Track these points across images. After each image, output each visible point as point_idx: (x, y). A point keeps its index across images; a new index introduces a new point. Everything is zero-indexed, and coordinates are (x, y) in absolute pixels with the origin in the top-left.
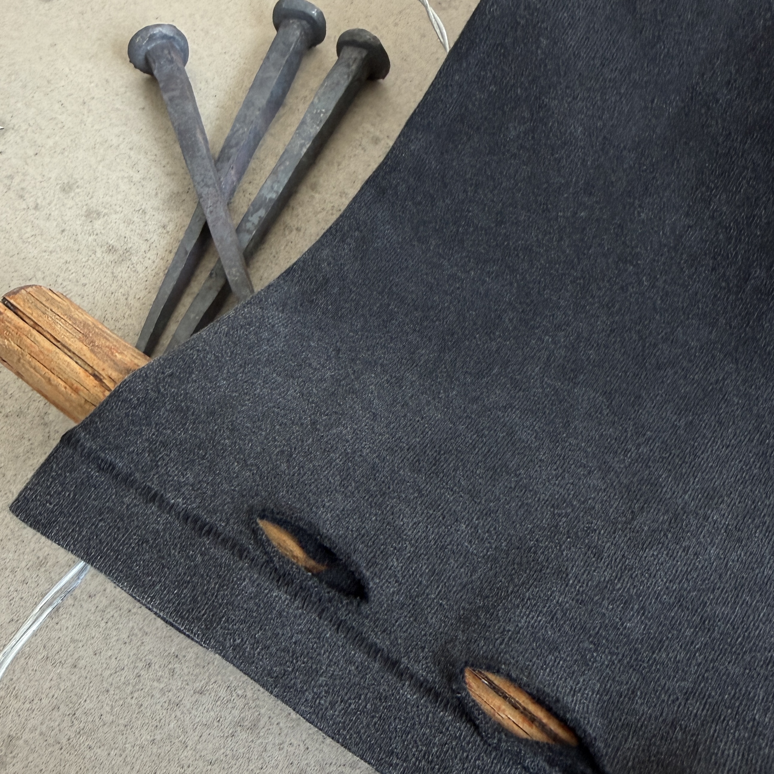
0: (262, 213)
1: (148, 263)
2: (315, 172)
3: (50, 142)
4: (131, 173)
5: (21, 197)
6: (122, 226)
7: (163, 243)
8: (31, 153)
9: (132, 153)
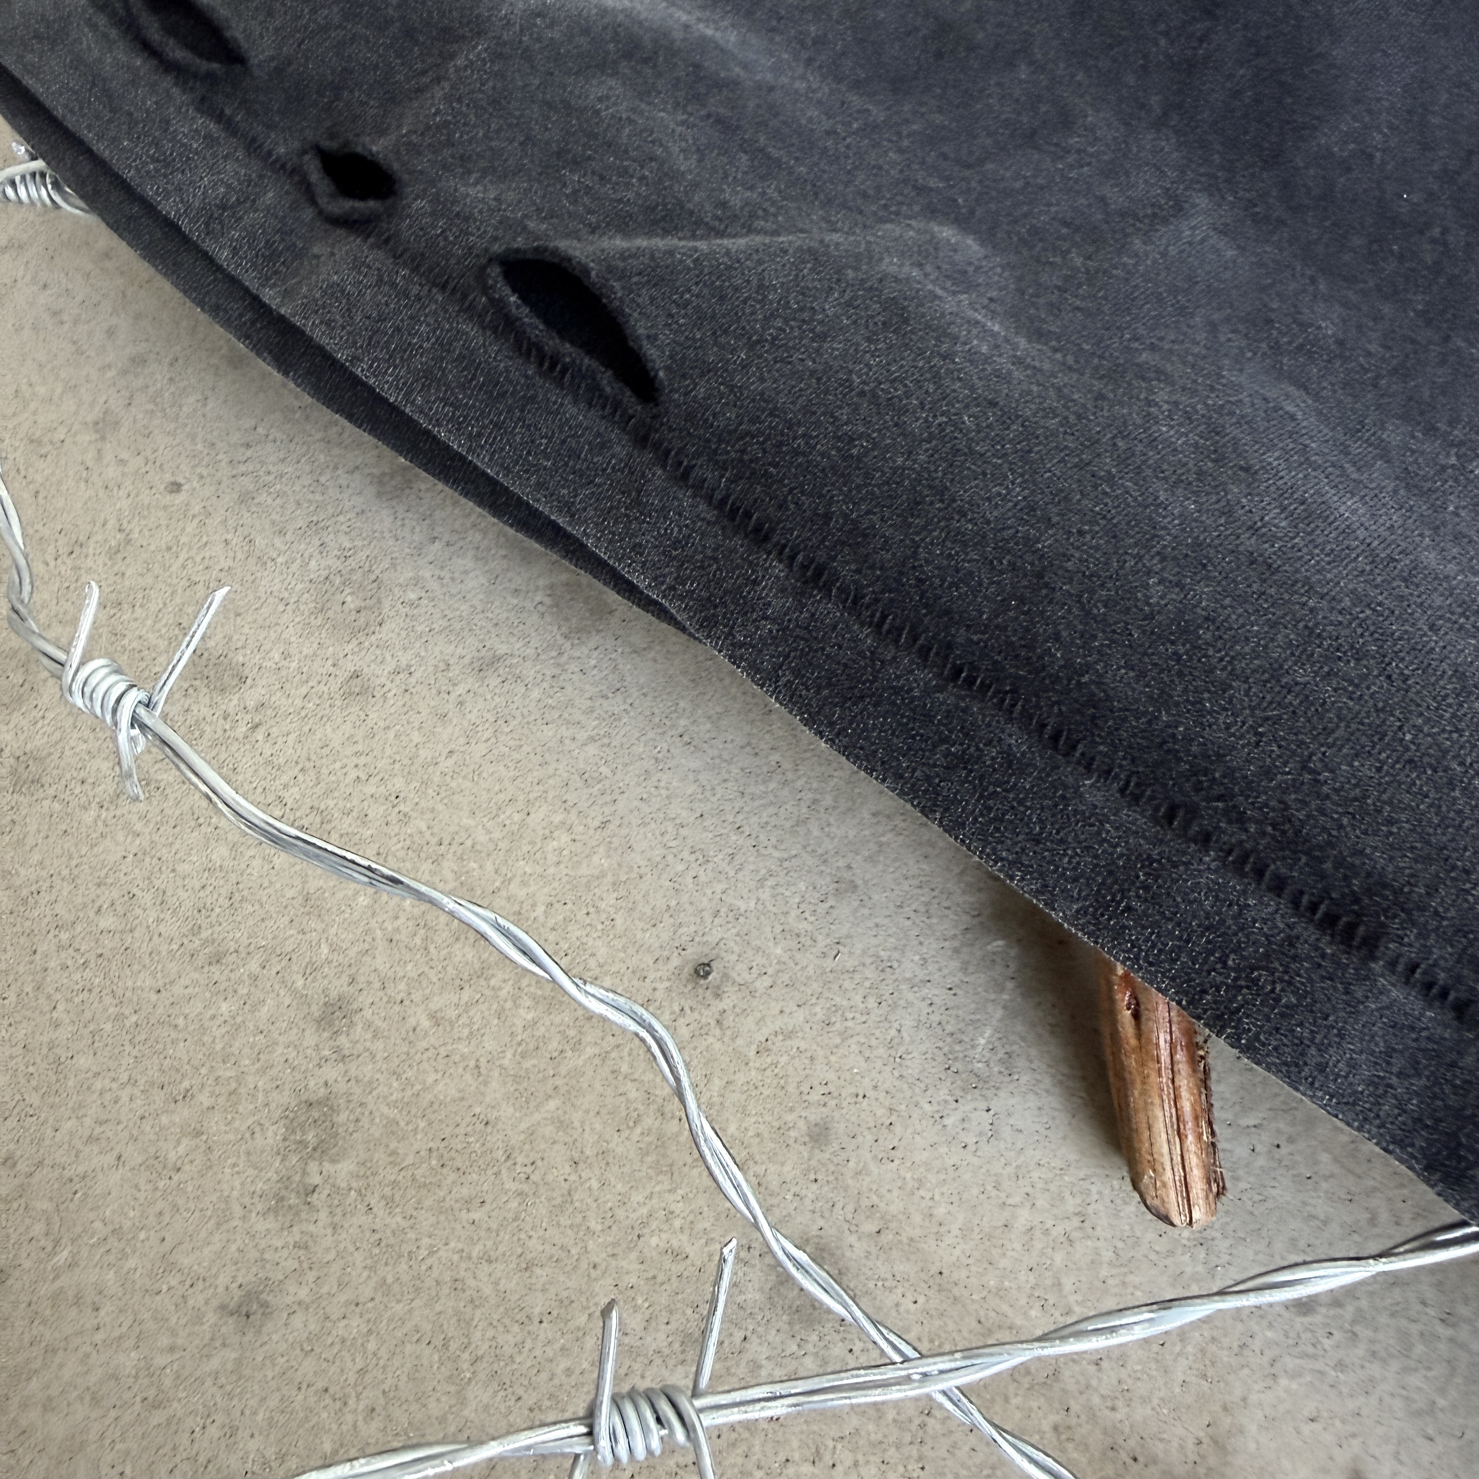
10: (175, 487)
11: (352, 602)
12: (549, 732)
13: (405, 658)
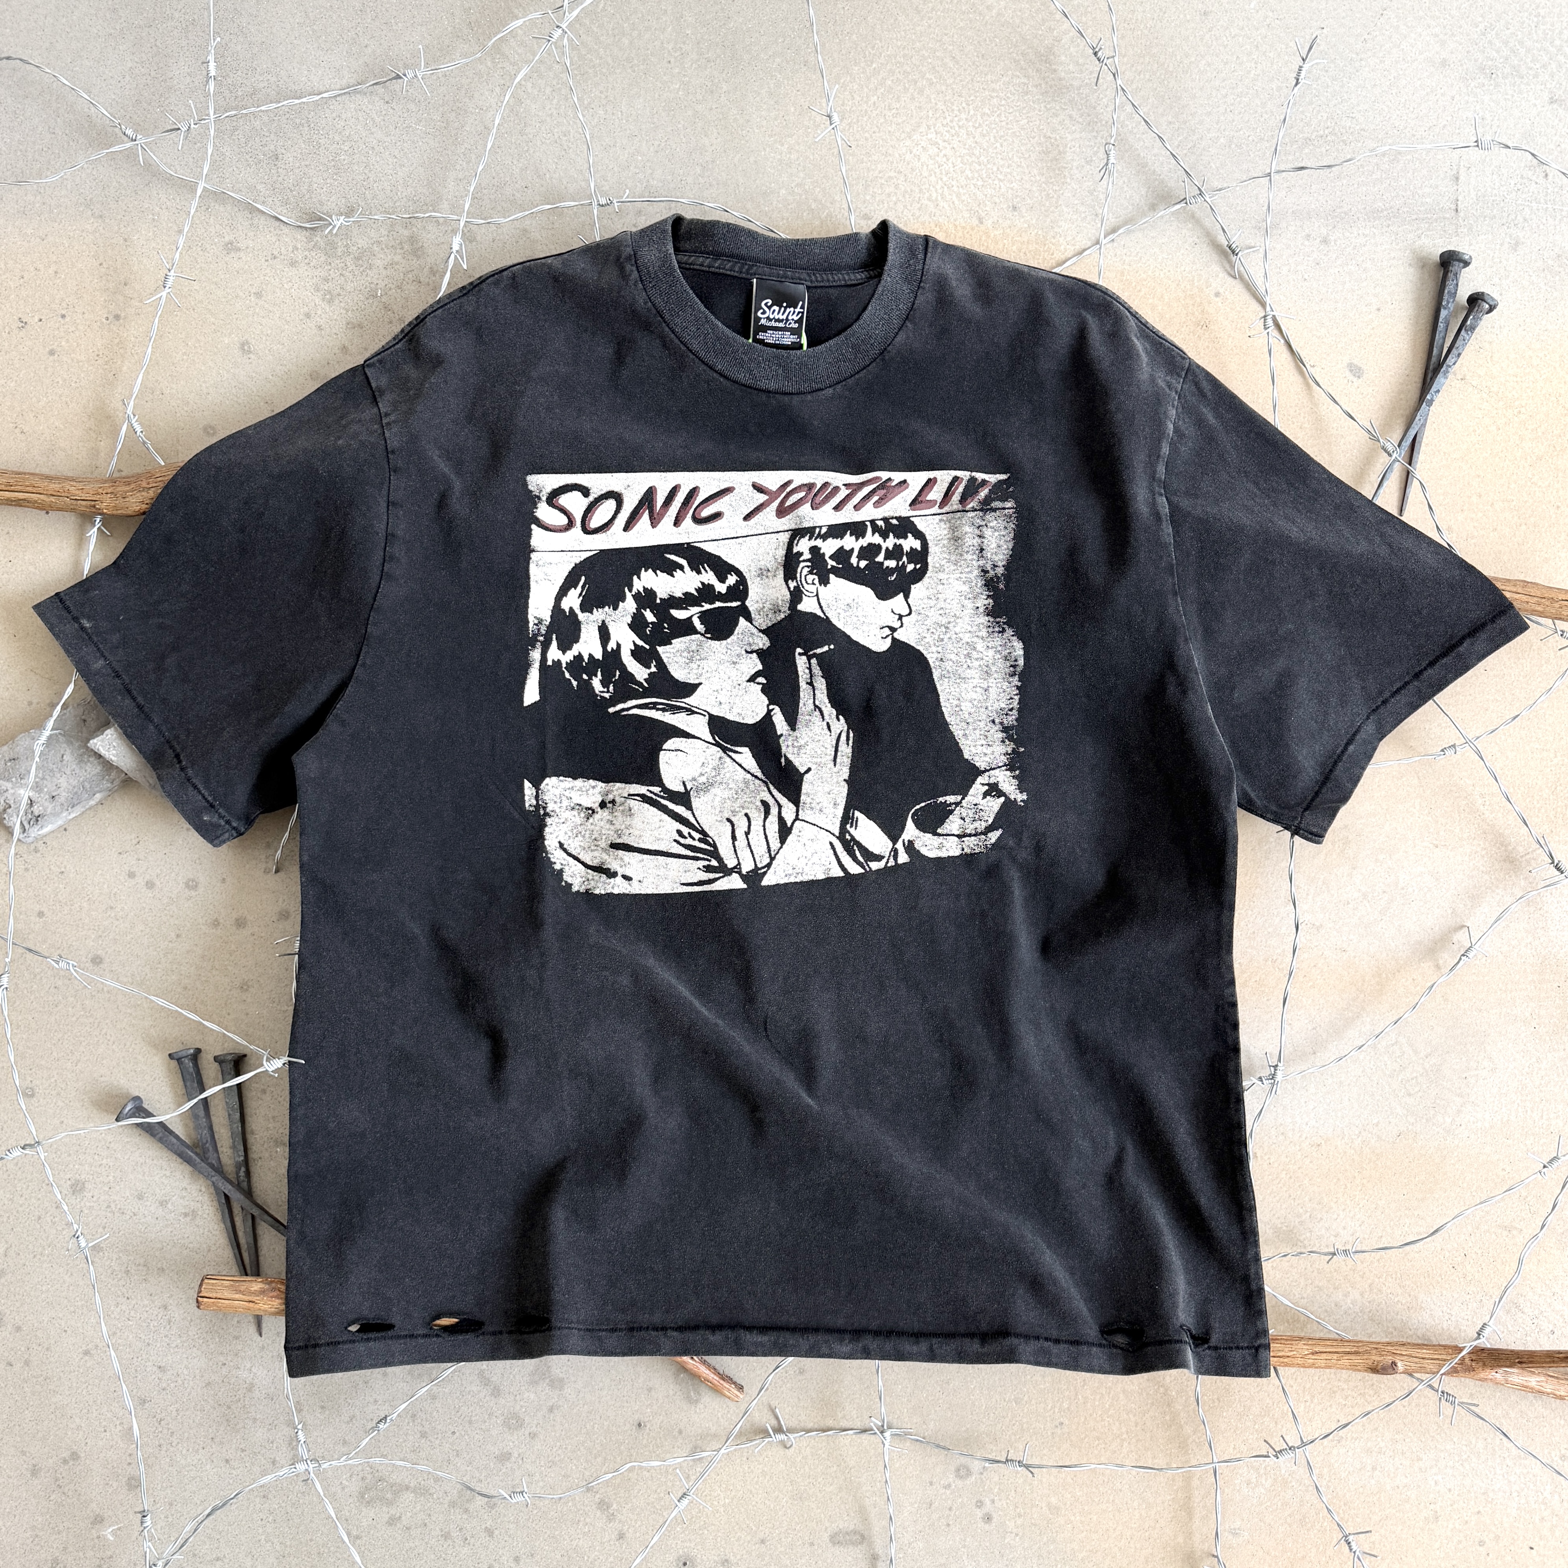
0: (243, 1169)
1: (207, 1211)
2: (247, 1125)
3: (111, 1178)
4: (164, 1172)
5: (123, 1213)
6: (181, 1201)
7: (206, 1198)
8: (107, 1189)
9: (155, 1162)
10: (454, 1433)
11: (514, 1422)
12: (575, 1411)
13: (535, 1422)
